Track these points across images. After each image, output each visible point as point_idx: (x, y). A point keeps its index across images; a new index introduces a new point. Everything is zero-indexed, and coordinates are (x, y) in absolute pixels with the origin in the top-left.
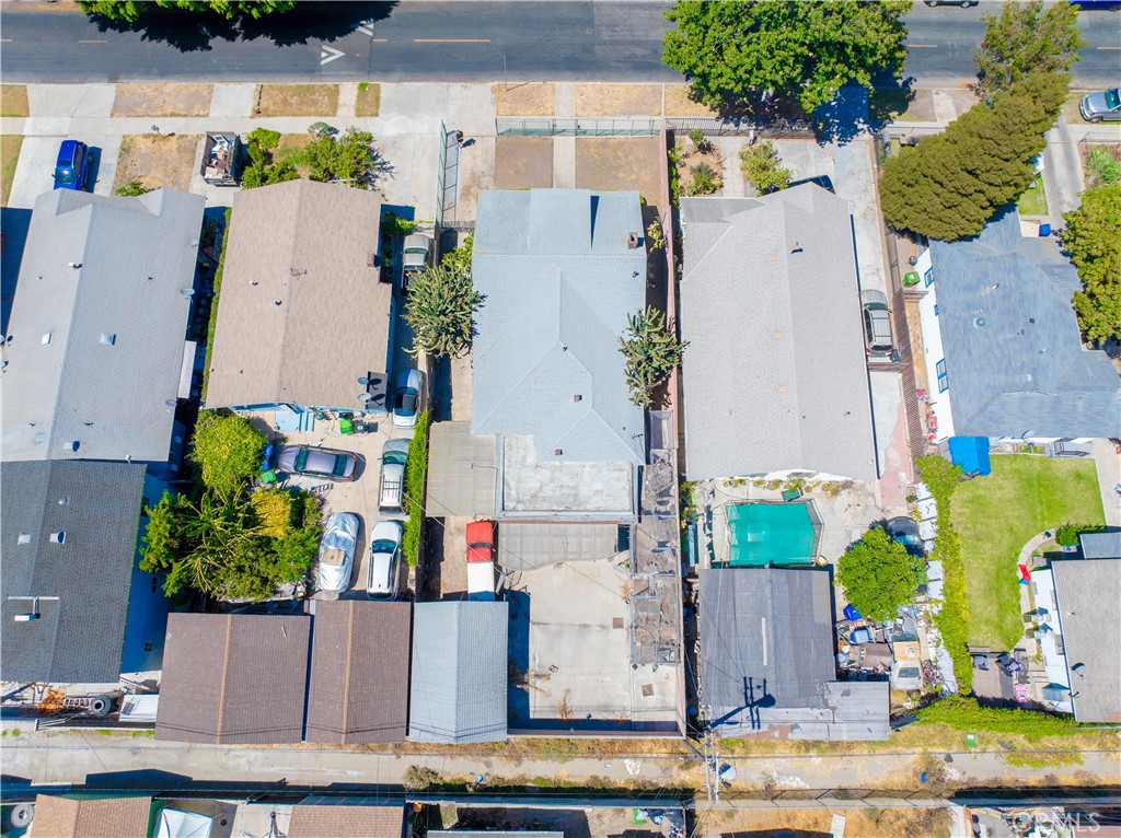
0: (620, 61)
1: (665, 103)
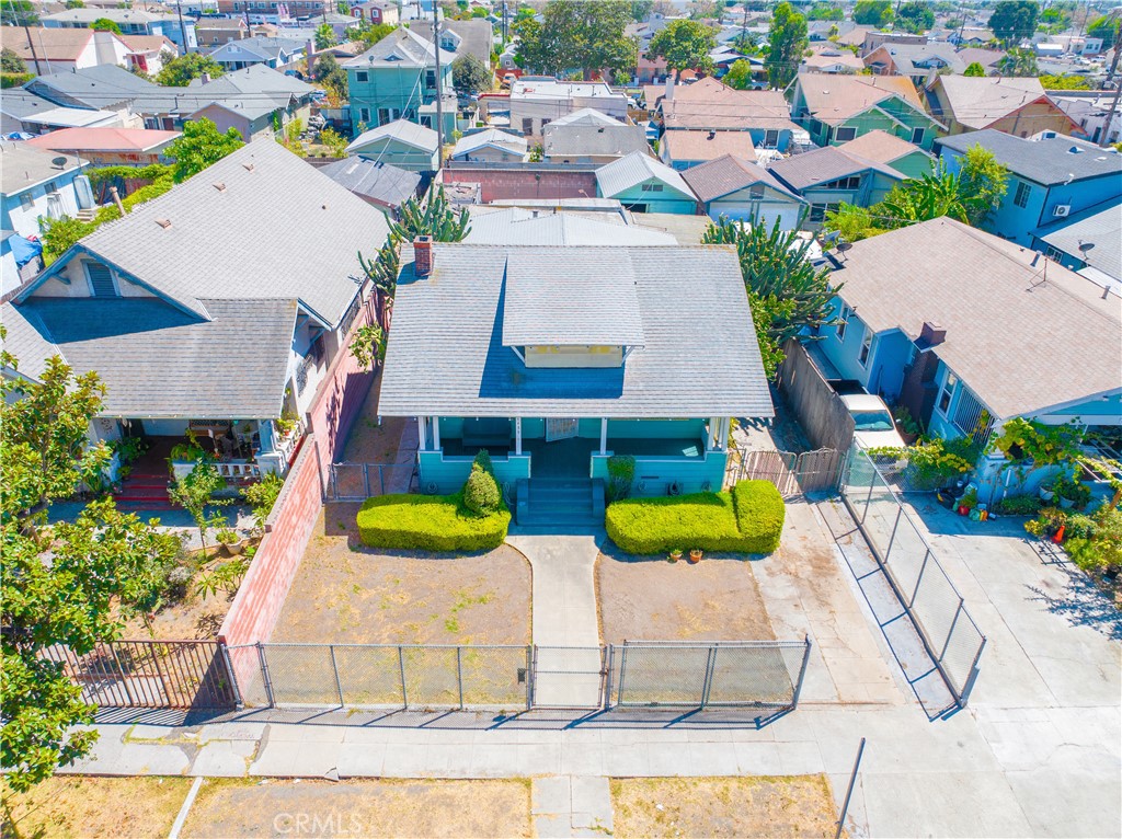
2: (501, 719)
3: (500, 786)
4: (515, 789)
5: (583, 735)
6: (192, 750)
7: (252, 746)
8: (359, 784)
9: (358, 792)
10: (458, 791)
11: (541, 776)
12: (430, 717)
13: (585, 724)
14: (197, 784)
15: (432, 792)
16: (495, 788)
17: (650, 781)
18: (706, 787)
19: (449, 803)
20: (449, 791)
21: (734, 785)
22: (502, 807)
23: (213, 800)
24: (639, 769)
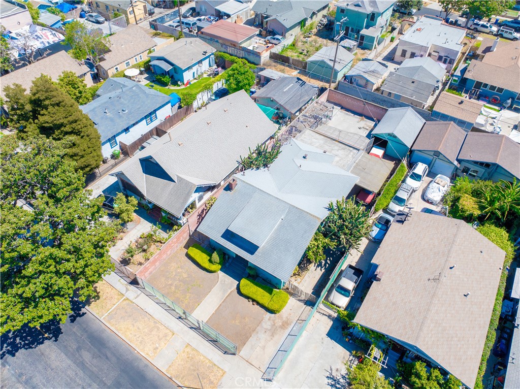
0: (107, 358)
1: (114, 305)
2: (180, 318)
3: (169, 331)
4: (170, 334)
5: (191, 332)
6: (127, 290)
7: (137, 295)
8: (147, 315)
9: (146, 316)
10: (161, 327)
11: (177, 334)
12: (169, 309)
13: (193, 329)
14: (125, 297)
15: (157, 325)
16: (168, 331)
17: (194, 349)
18: (202, 358)
19: (158, 328)
20: (160, 326)
21: (207, 361)
22: (166, 335)
23: (125, 302)
24: (194, 346)
